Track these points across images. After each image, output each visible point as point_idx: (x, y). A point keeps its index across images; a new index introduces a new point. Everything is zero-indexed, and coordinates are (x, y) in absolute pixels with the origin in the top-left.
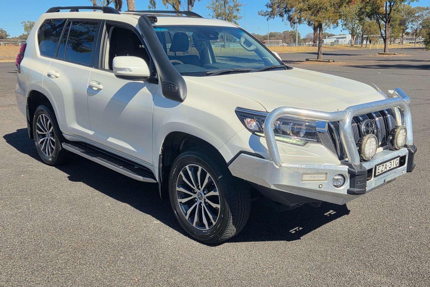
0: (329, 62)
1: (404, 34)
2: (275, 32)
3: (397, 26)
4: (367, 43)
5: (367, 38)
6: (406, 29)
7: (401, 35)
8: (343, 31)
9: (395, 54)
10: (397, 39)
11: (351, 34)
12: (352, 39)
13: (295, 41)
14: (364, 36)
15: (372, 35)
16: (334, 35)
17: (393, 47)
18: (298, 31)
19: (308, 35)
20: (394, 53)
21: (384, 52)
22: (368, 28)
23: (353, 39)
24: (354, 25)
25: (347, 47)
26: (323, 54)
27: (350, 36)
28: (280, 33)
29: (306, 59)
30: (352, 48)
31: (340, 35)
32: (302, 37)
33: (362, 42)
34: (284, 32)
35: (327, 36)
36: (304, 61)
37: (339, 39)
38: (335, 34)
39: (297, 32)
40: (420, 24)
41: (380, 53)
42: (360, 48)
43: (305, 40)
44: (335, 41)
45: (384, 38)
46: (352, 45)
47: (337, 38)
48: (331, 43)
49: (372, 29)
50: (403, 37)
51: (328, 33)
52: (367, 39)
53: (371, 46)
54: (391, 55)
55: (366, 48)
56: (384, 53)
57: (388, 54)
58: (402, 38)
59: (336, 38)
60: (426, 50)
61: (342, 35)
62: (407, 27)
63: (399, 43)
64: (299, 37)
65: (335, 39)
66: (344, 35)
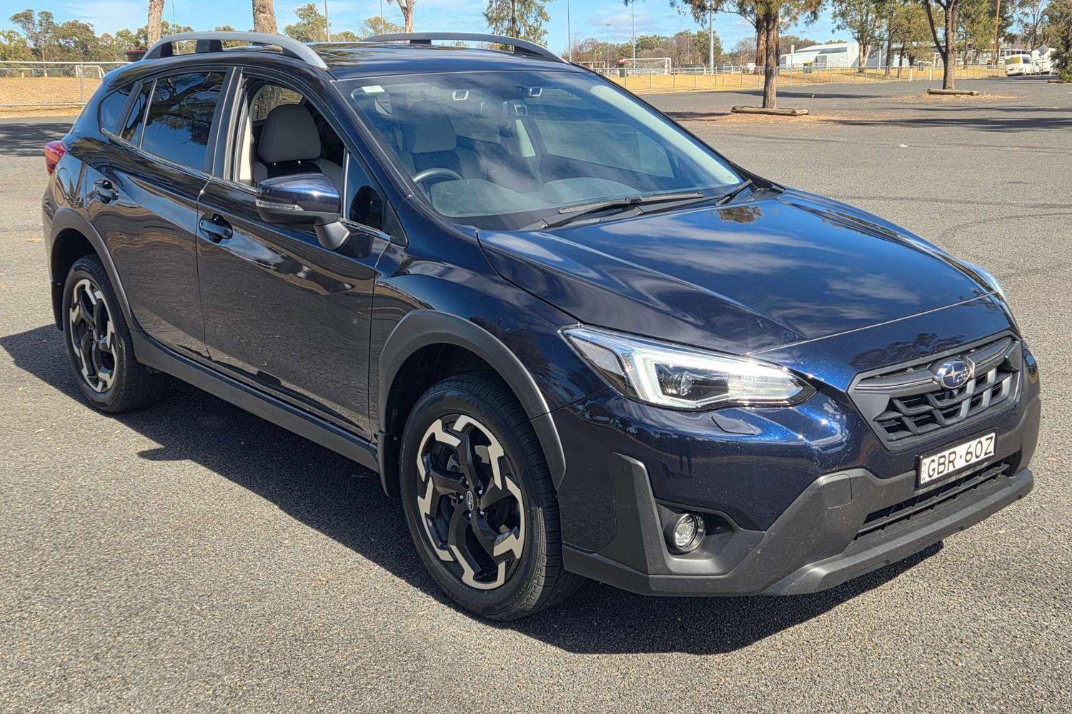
0: (793, 114)
1: (1001, 40)
2: (655, 36)
3: (984, 18)
4: (901, 64)
5: (903, 49)
6: (1008, 25)
7: (993, 42)
8: (836, 31)
9: (971, 94)
10: (983, 52)
11: (858, 39)
12: (862, 54)
13: (706, 60)
14: (894, 46)
15: (915, 44)
16: (813, 44)
17: (971, 76)
18: (714, 32)
19: (743, 44)
20: (968, 92)
21: (944, 88)
22: (904, 22)
23: (864, 54)
24: (867, 15)
25: (846, 74)
26: (779, 95)
27: (856, 45)
28: (665, 38)
29: (734, 108)
30: (861, 80)
31: (831, 42)
32: (726, 50)
33: (888, 62)
34: (678, 34)
35: (793, 47)
36: (727, 114)
37: (828, 55)
38: (817, 41)
39: (712, 33)
40: (1044, 13)
41: (933, 90)
42: (883, 79)
43: (734, 57)
44: (816, 61)
45: (944, 49)
46: (861, 71)
47: (823, 51)
48: (805, 65)
49: (916, 26)
50: (1001, 47)
51: (798, 39)
52: (902, 54)
53: (911, 73)
54: (962, 96)
55: (898, 77)
56: (944, 91)
57: (954, 94)
58: (997, 51)
59: (818, 50)
60: (1057, 82)
61: (835, 43)
62: (1011, 20)
63: (988, 64)
64: (718, 50)
65: (817, 54)
66: (839, 42)
